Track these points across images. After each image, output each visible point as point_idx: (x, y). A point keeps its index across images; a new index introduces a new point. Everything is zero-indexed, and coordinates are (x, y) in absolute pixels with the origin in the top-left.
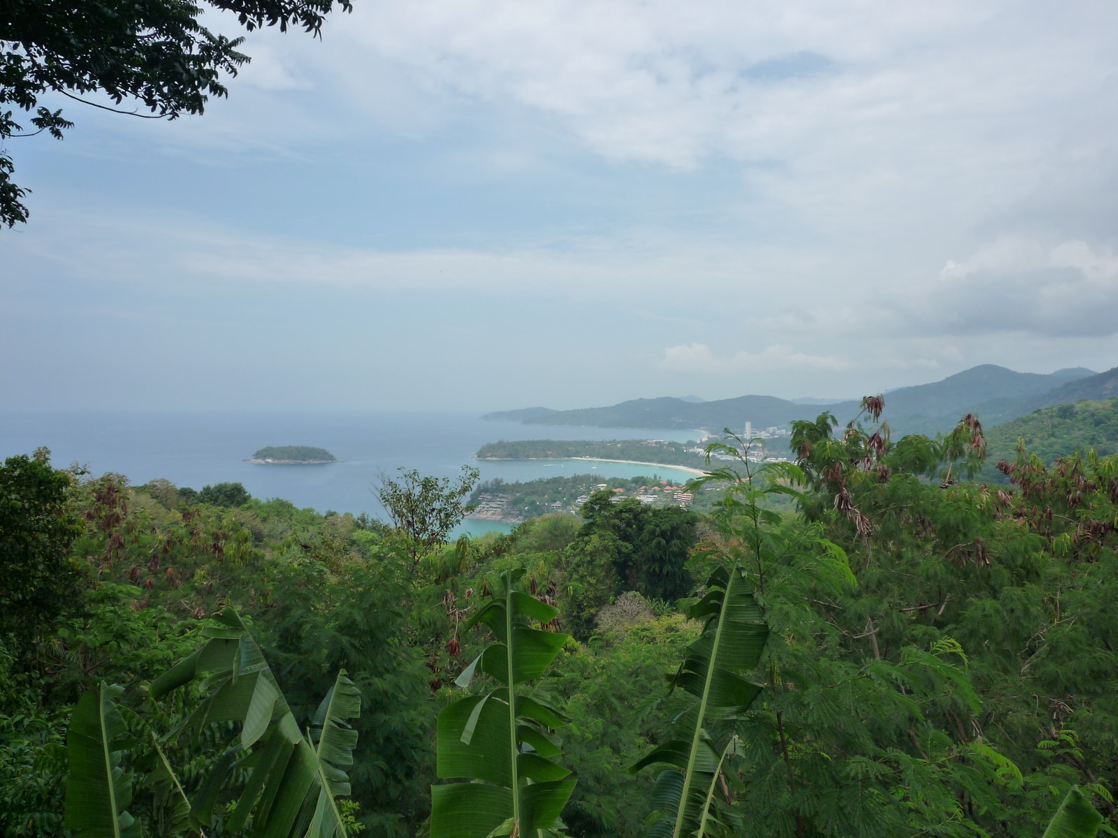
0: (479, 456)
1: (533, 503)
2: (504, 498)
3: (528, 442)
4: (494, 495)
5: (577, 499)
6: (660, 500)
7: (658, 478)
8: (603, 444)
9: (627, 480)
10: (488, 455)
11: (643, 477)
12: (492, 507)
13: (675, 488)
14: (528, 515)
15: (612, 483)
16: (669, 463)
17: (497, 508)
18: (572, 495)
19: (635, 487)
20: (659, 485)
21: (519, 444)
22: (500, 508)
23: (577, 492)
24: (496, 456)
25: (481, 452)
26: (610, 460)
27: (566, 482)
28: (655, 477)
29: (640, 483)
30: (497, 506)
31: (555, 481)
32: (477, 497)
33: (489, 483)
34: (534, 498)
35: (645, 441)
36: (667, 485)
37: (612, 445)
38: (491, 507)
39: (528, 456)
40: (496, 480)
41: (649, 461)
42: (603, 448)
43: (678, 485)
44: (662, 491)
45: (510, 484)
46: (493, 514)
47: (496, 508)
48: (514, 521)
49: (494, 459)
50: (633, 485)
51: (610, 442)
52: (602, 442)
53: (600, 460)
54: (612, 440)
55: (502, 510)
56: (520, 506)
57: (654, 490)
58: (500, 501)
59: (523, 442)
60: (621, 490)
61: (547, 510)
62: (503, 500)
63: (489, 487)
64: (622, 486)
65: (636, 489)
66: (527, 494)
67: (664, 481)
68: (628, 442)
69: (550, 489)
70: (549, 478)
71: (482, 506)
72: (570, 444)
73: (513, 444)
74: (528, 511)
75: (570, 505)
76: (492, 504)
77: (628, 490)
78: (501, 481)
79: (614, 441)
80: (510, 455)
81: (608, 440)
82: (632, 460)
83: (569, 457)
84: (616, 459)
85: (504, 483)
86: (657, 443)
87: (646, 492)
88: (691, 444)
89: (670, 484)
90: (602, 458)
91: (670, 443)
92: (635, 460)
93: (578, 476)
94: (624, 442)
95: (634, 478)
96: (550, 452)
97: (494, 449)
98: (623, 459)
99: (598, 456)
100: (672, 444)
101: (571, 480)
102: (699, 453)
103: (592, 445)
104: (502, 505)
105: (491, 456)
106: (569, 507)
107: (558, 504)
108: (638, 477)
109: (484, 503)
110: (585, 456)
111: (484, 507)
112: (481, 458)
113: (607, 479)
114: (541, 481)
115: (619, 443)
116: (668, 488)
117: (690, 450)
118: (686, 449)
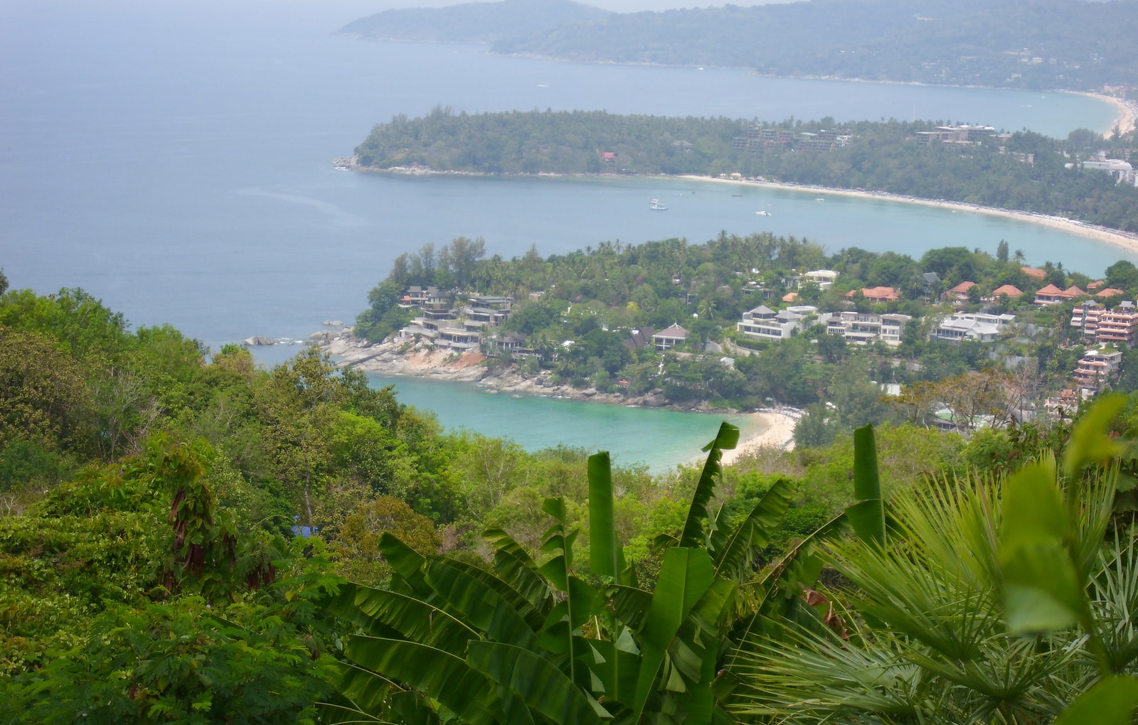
0: (365, 161)
1: (586, 328)
2: (488, 306)
3: (534, 116)
4: (453, 298)
5: (739, 317)
6: (1024, 333)
7: (1011, 255)
8: (787, 134)
9: (907, 260)
10: (400, 156)
11: (962, 252)
12: (449, 337)
13: (1072, 292)
14: (571, 366)
15: (856, 268)
16: (1020, 206)
17: (464, 339)
18: (720, 305)
19: (935, 286)
20: (1018, 279)
21: (502, 121)
22: (474, 339)
23: (736, 294)
24: (422, 162)
25: (372, 144)
26: (813, 189)
27: (695, 258)
28: (1003, 251)
29: (953, 272)
30: (464, 333)
31: (655, 253)
32: (394, 301)
33: (436, 257)
34: (592, 310)
35: (930, 126)
36: (1046, 281)
37: (821, 136)
38: (444, 336)
39: (532, 167)
40: (460, 245)
41: (949, 196)
42: (789, 146)
43: (1081, 282)
44: (1029, 300)
45: (507, 258)
46: (452, 360)
47: (460, 339)
48: (524, 385)
49: (418, 171)
50: (932, 277)
51: (812, 126)
52: (786, 125)
53: (777, 185)
54: (818, 120)
55: (483, 348)
56: (546, 335)
57: (1004, 296)
58: (476, 318)
59: (518, 115)
60: (889, 293)
61: (640, 353)
62: (485, 312)
63: (437, 268)
64: (890, 278)
65: (939, 291)
66: (565, 295)
67: (1033, 265)
68: (874, 126)
69: (645, 280)
70: (635, 244)
71: (413, 330)
72: (676, 127)
73: (483, 123)
74: (575, 353)
75: (717, 338)
76: (450, 328)
77: (915, 294)
78: (478, 248)
79: (828, 121)
80: (471, 160)
81: (806, 120)
82: (891, 191)
83: (673, 171)
84: (834, 185)
85: (488, 256)
86: (973, 135)
87: (974, 303)
88: (1083, 142)
89: (1058, 279)
90: (785, 179)
91: (1017, 136)
92: (901, 192)
93: (735, 241)
94: (862, 127)
95: (932, 253)
96: (609, 155)
97: (417, 137)
98: (861, 186)
99: (772, 175)
100: (1024, 141)
101: (709, 254)
102: (1116, 173)
103: (756, 134)
104: (483, 329)
105: (408, 162)
106: (712, 347)
107: (675, 332)
108: (947, 251)
109: (419, 321)
110: (728, 170)
111: (418, 337)
112: (372, 168)
113: (829, 255)
114: (606, 252)
115: (844, 129)
116: (1050, 290)
117: (1089, 165)
118: (1072, 159)
